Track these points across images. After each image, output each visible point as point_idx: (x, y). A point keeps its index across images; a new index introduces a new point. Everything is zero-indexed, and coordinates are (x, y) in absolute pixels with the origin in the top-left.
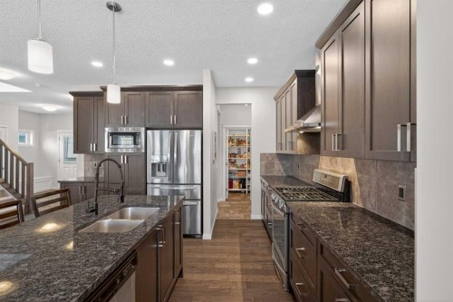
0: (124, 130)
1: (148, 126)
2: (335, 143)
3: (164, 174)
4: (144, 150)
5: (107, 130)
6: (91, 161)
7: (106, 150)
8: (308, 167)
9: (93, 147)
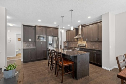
0: (42, 36)
1: (47, 35)
2: (87, 40)
3: (51, 46)
4: (46, 41)
5: (37, 36)
6: (26, 44)
7: (37, 41)
8: (74, 44)
9: (30, 40)
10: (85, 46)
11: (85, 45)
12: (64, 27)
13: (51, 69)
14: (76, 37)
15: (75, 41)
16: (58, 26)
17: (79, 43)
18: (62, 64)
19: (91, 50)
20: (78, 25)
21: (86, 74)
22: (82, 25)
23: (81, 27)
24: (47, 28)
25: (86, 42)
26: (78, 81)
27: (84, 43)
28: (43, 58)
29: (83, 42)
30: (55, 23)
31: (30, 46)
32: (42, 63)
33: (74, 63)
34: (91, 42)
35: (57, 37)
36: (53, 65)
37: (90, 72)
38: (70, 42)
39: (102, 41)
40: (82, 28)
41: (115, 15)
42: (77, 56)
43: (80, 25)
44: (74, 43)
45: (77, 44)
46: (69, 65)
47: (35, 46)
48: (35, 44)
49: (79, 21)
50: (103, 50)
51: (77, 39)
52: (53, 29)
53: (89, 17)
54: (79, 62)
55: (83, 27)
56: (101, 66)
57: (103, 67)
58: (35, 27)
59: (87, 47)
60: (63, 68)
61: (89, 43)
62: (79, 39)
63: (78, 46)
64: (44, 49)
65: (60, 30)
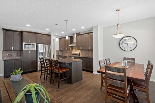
0: (30, 43)
1: (37, 43)
2: (81, 48)
3: (42, 55)
4: (36, 49)
5: (24, 43)
6: (6, 53)
7: (24, 49)
8: (69, 53)
9: (13, 48)
10: (79, 55)
11: (80, 53)
12: (57, 34)
13: (44, 80)
14: (70, 45)
15: (69, 50)
16: (51, 32)
17: (74, 51)
18: (59, 71)
19: (85, 58)
20: (73, 33)
21: (80, 79)
22: (76, 34)
23: (75, 35)
24: (37, 34)
25: (80, 50)
26: (73, 85)
27: (78, 52)
28: (31, 70)
29: (77, 50)
30: (48, 29)
31: (12, 56)
32: (31, 76)
33: (70, 69)
34: (85, 50)
35: (48, 45)
36: (47, 75)
37: (83, 77)
38: (64, 51)
39: (93, 50)
40: (76, 37)
41: (103, 28)
42: (72, 63)
43: (74, 33)
44: (68, 51)
45: (72, 52)
46: (65, 71)
47: (21, 55)
48: (20, 54)
49: (74, 30)
50: (94, 58)
51: (72, 47)
52: (44, 35)
53: (83, 27)
54: (74, 68)
55: (77, 35)
56: (92, 72)
57: (94, 73)
58: (22, 32)
59: (81, 56)
60: (60, 75)
61: (83, 51)
62: (73, 48)
63: (73, 55)
64: (33, 60)
65: (52, 37)
